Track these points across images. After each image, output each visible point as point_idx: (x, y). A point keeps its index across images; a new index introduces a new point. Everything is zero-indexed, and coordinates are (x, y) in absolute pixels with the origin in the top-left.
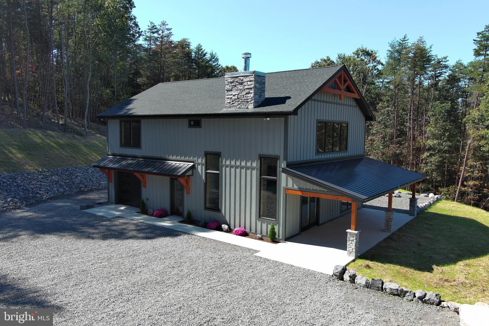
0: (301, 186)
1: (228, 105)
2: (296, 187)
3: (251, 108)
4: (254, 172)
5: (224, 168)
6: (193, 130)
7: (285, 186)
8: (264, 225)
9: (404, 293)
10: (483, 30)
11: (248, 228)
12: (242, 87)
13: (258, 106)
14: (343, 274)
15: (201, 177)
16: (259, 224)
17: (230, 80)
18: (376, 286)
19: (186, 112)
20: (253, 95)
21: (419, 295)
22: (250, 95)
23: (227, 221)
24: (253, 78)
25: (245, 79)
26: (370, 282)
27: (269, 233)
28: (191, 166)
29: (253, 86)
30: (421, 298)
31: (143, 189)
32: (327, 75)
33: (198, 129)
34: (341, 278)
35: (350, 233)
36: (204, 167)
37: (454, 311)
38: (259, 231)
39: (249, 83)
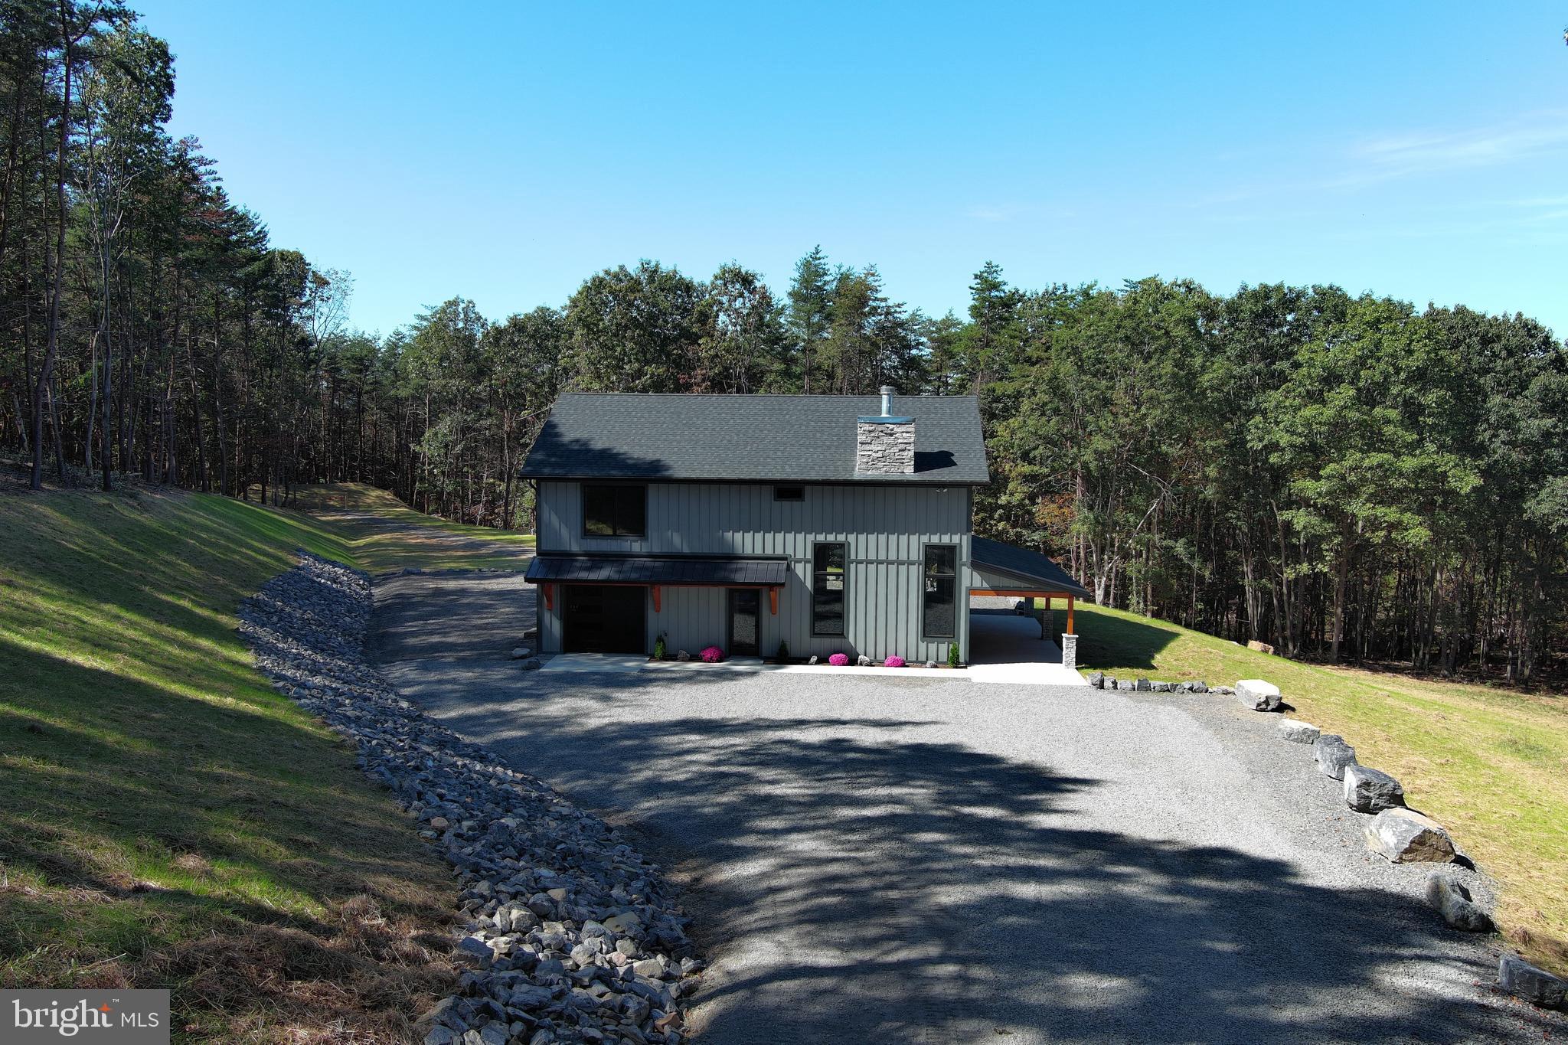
0: (996, 584)
1: (863, 466)
2: (985, 585)
3: (909, 471)
4: (914, 569)
5: (853, 566)
6: (786, 504)
7: (969, 585)
8: (933, 647)
9: (1174, 687)
10: (983, 269)
11: (902, 656)
12: (891, 440)
13: (918, 468)
14: (1102, 682)
15: (803, 584)
16: (923, 646)
17: (867, 427)
18: (1144, 687)
19: (778, 476)
20: (912, 453)
21: (1187, 686)
22: (906, 453)
23: (860, 649)
24: (911, 428)
25: (897, 429)
26: (1136, 684)
27: (943, 657)
28: (785, 566)
29: (912, 440)
30: (1191, 689)
31: (651, 616)
32: (969, 415)
33: (796, 504)
34: (1101, 686)
35: (1067, 639)
36: (809, 566)
37: (1226, 693)
38: (922, 658)
39: (906, 435)
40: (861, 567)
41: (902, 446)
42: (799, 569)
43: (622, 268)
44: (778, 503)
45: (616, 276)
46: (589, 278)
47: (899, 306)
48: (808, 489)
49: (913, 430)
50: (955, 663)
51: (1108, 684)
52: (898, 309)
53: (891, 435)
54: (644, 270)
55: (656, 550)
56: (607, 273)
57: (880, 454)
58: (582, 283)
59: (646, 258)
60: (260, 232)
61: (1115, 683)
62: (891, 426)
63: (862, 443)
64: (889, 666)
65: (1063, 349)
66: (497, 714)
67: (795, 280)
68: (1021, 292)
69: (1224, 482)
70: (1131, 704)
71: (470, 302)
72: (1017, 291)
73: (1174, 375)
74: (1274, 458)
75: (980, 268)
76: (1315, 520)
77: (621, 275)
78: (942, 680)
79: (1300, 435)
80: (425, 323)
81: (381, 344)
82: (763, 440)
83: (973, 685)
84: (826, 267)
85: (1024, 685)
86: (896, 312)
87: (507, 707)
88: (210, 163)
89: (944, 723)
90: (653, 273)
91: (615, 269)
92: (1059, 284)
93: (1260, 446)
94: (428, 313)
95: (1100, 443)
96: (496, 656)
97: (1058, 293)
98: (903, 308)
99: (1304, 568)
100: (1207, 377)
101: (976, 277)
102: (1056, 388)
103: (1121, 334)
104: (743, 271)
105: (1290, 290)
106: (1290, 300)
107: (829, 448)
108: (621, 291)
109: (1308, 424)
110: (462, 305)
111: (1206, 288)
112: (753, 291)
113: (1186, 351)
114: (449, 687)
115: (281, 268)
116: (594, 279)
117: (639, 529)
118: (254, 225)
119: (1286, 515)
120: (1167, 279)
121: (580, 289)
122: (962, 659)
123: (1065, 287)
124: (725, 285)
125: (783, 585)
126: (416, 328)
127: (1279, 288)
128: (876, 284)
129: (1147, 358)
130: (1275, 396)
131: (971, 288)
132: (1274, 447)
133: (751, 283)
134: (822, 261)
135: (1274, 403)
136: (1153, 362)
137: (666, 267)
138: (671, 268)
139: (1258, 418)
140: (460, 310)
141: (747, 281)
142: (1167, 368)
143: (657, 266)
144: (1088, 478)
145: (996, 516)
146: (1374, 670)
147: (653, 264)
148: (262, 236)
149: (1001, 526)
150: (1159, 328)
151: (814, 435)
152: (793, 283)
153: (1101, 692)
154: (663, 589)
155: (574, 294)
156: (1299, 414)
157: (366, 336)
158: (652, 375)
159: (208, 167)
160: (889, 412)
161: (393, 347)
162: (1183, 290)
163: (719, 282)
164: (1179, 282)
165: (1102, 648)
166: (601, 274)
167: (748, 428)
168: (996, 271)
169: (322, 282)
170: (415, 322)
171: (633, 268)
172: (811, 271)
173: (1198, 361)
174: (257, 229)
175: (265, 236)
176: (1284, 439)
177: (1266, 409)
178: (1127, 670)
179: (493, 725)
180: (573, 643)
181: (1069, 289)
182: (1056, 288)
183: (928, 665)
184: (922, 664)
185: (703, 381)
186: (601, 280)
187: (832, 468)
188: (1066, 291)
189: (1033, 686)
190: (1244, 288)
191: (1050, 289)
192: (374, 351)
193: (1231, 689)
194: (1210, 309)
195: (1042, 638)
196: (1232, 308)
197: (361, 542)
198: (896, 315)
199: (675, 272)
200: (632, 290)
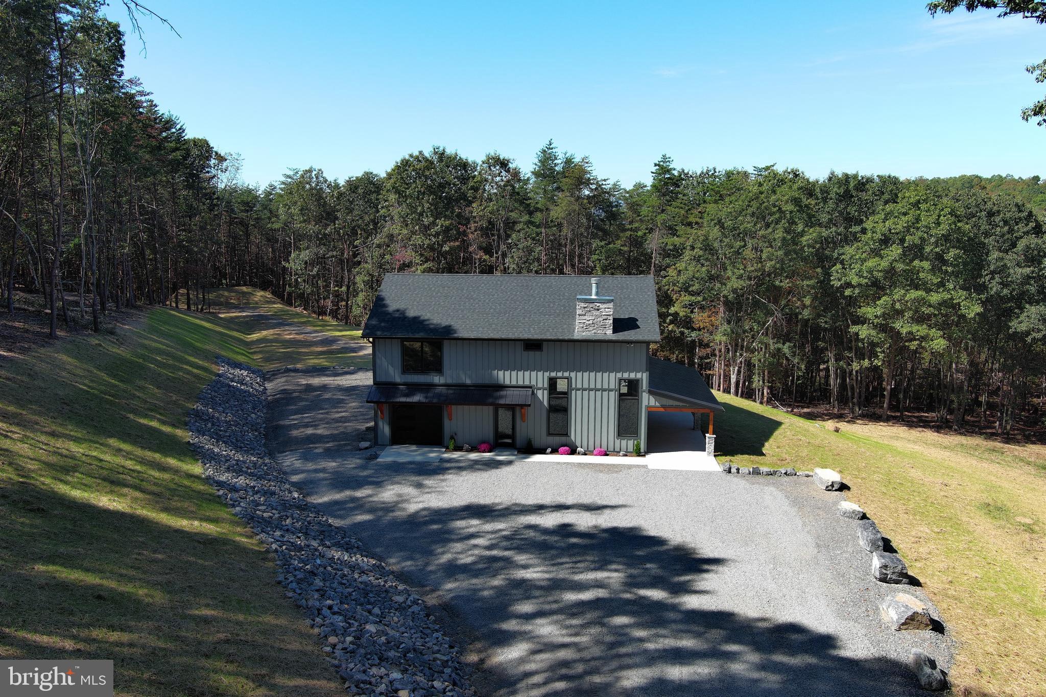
0: (664, 403)
1: (580, 330)
2: (657, 404)
3: (609, 333)
4: (612, 394)
5: (573, 392)
6: (531, 353)
7: (647, 404)
8: (624, 442)
9: (775, 473)
10: (660, 160)
11: (604, 448)
12: (598, 313)
13: (615, 331)
14: (730, 469)
15: (542, 403)
16: (617, 442)
17: (583, 305)
18: (756, 472)
19: (526, 336)
20: (611, 321)
21: (783, 472)
22: (607, 321)
23: (578, 443)
24: (611, 305)
25: (602, 306)
26: (751, 470)
27: (631, 449)
28: (530, 392)
29: (611, 313)
30: (786, 473)
31: (447, 423)
32: (649, 290)
33: (538, 353)
34: (730, 472)
35: (709, 438)
36: (546, 392)
37: (808, 476)
38: (617, 449)
39: (608, 310)
40: (579, 393)
41: (605, 317)
42: (539, 394)
43: (421, 152)
44: (525, 353)
45: (417, 158)
46: (399, 160)
47: (605, 180)
48: (545, 344)
49: (612, 307)
50: (639, 454)
51: (734, 470)
52: (604, 183)
53: (598, 310)
54: (436, 153)
55: (449, 381)
56: (411, 156)
57: (591, 322)
58: (395, 164)
59: (436, 145)
60: (180, 129)
61: (738, 470)
62: (598, 304)
63: (579, 315)
64: (596, 455)
65: (712, 220)
66: (354, 500)
67: (536, 164)
68: (686, 171)
69: (815, 308)
70: (748, 486)
71: (320, 170)
72: (683, 171)
73: (784, 239)
74: (848, 292)
75: (658, 158)
76: (873, 333)
77: (420, 158)
78: (630, 467)
79: (865, 278)
80: (289, 180)
81: (260, 192)
82: (516, 309)
83: (649, 471)
84: (557, 154)
85: (681, 471)
86: (602, 184)
87: (359, 494)
88: (148, 94)
89: (630, 506)
90: (441, 155)
91: (416, 153)
92: (711, 167)
93: (839, 283)
94: (291, 173)
95: (735, 283)
96: (349, 447)
97: (710, 173)
98: (608, 182)
99: (866, 363)
100: (805, 238)
101: (656, 165)
102: (708, 247)
103: (750, 210)
104: (501, 158)
105: (863, 178)
106: (863, 184)
107: (559, 315)
108: (420, 169)
109: (870, 271)
110: (314, 173)
111: (807, 175)
112: (508, 171)
113: (792, 222)
114: (321, 475)
115: (195, 152)
116: (402, 161)
117: (437, 367)
118: (175, 124)
119: (854, 329)
120: (780, 169)
121: (393, 167)
122: (642, 450)
123: (715, 169)
124: (490, 167)
125: (529, 405)
126: (283, 183)
127: (855, 176)
128: (589, 169)
129: (768, 226)
130: (849, 250)
131: (652, 173)
132: (849, 285)
133: (507, 165)
134: (554, 150)
135: (849, 256)
136: (770, 230)
137: (450, 151)
138: (453, 152)
139: (839, 266)
140: (313, 175)
141: (504, 164)
142: (779, 234)
143: (444, 150)
144: (727, 303)
145: (668, 321)
146: (911, 425)
147: (441, 149)
148: (182, 130)
149: (670, 327)
150: (775, 206)
151: (549, 305)
152: (535, 166)
153: (729, 476)
154: (454, 407)
155: (389, 170)
156: (865, 265)
157: (250, 187)
158: (442, 226)
159: (147, 97)
160: (597, 294)
161: (268, 194)
162: (791, 176)
163: (485, 165)
164: (789, 170)
165: (732, 437)
166: (407, 157)
167: (507, 300)
168: (669, 161)
169: (221, 159)
170: (283, 179)
171: (427, 153)
172: (547, 157)
173: (800, 228)
174: (178, 127)
175: (184, 131)
176: (855, 280)
177: (843, 259)
178: (746, 456)
179: (352, 509)
180: (397, 439)
181: (717, 171)
182: (708, 171)
183: (621, 454)
184: (616, 453)
185: (476, 231)
186: (407, 161)
187: (560, 330)
188: (715, 172)
189: (687, 472)
190: (832, 173)
191: (705, 171)
192: (256, 197)
193: (811, 473)
194: (809, 189)
195: (694, 429)
196: (825, 190)
197: (255, 336)
198: (604, 186)
199: (456, 153)
200: (428, 168)
